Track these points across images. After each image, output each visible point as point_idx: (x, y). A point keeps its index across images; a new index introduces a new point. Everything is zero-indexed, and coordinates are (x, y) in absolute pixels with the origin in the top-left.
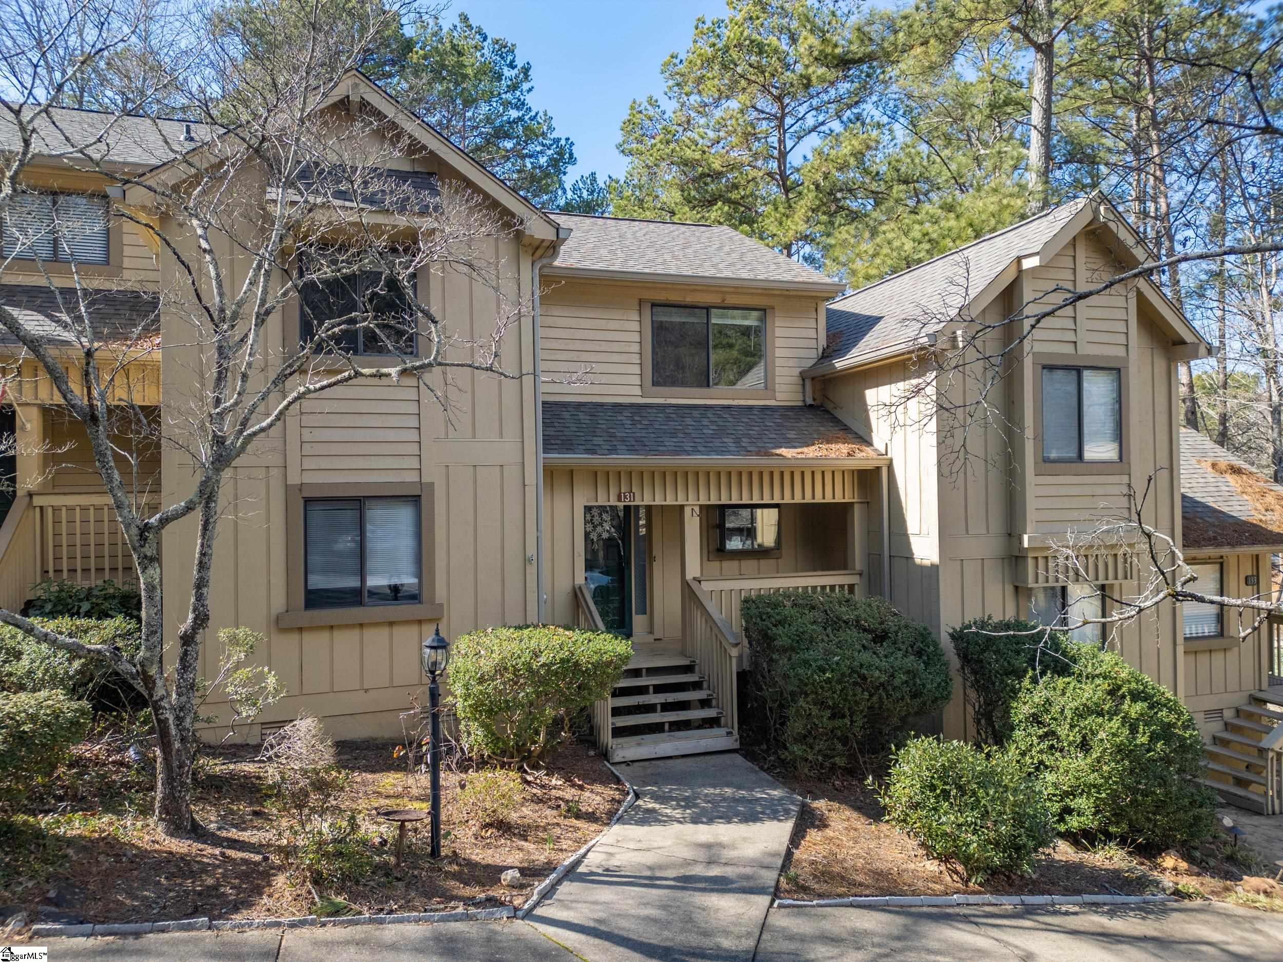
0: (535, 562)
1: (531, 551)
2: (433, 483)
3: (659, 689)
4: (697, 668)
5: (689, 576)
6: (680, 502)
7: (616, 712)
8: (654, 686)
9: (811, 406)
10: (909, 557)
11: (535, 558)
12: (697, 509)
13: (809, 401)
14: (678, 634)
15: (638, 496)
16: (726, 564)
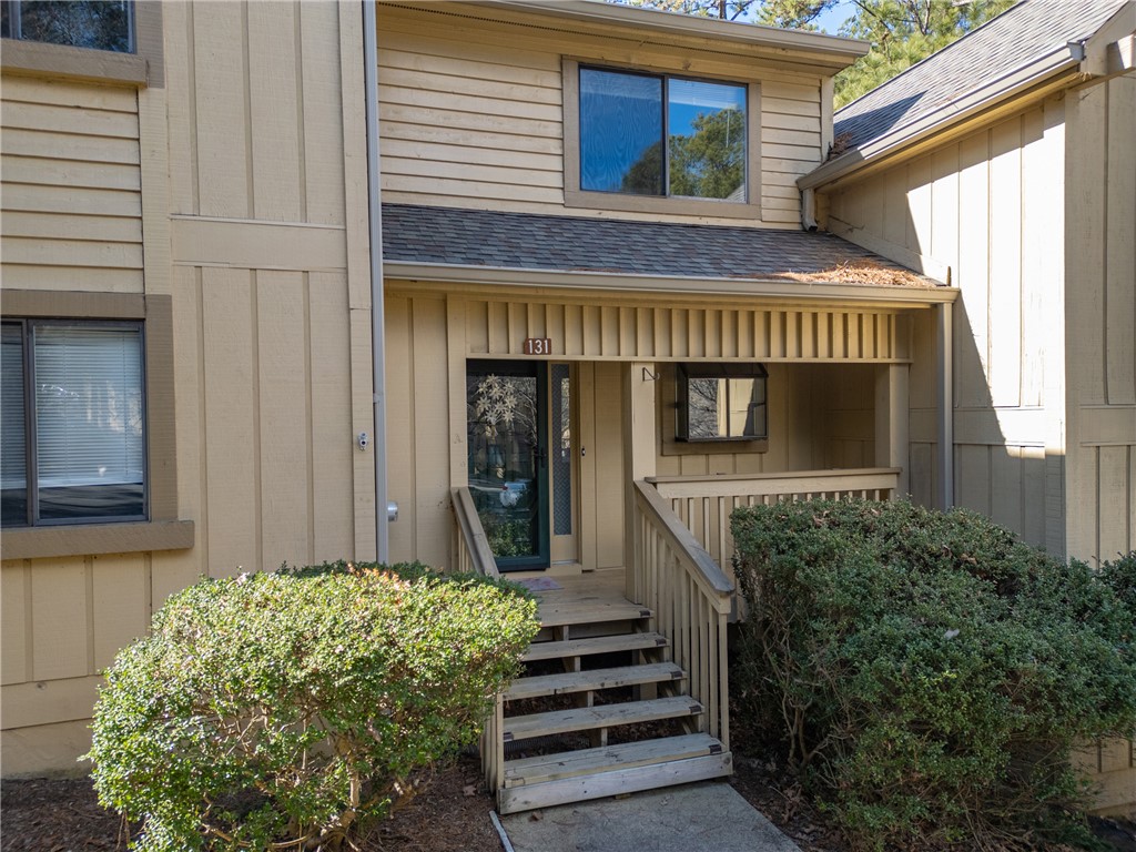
0: (370, 448)
1: (363, 426)
2: (169, 298)
3: (590, 662)
4: (651, 623)
5: (638, 476)
6: (624, 357)
7: (515, 708)
8: (583, 658)
9: (813, 229)
10: (998, 444)
11: (369, 439)
12: (651, 369)
13: (810, 222)
14: (618, 561)
15: (556, 346)
16: (688, 461)
